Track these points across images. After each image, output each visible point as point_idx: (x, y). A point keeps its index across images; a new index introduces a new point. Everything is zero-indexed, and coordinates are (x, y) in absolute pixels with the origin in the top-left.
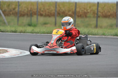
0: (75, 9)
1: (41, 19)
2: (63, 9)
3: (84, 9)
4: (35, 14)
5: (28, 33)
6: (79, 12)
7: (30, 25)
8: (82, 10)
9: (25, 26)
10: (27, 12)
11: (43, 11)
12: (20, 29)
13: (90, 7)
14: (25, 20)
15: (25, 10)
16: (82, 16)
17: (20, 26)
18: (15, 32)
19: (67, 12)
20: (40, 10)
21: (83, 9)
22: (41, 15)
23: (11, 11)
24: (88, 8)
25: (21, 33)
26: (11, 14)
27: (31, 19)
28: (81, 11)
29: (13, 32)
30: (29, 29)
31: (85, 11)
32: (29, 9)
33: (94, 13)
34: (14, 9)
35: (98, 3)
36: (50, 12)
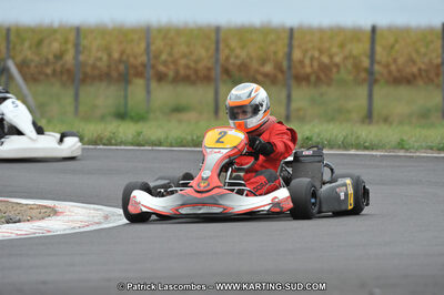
0: (289, 55)
1: (163, 95)
2: (243, 54)
3: (321, 52)
4: (139, 75)
5: (121, 143)
6: (301, 62)
7: (122, 116)
8: (312, 59)
9: (102, 118)
10: (109, 66)
11: (165, 63)
13: (342, 46)
14: (103, 96)
15: (100, 59)
16: (313, 78)
17: (86, 119)
19: (255, 65)
20: (157, 57)
21: (316, 54)
22: (161, 77)
23: (47, 63)
24: (335, 50)
25: (95, 143)
26: (47, 75)
27: (126, 90)
28: (307, 62)
30: (127, 130)
31: (325, 59)
32: (116, 55)
33: (357, 67)
34: (59, 56)
35: (374, 29)
36: (192, 65)
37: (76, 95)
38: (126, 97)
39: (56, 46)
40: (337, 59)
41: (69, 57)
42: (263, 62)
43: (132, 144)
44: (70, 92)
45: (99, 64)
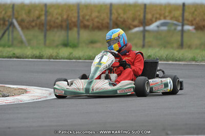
0: (145, 17)
1: (85, 35)
2: (125, 16)
3: (160, 15)
4: (75, 25)
6: (151, 20)
7: (66, 45)
8: (156, 18)
9: (57, 46)
10: (62, 22)
11: (88, 20)
12: (48, 52)
13: (170, 12)
14: (58, 36)
15: (57, 19)
17: (49, 46)
18: (40, 57)
19: (130, 21)
20: (84, 18)
22: (86, 27)
23: (33, 21)
24: (167, 14)
27: (68, 33)
28: (154, 20)
29: (36, 57)
30: (65, 52)
32: (65, 17)
34: (38, 17)
35: (184, 4)
36: (101, 21)
37: (45, 36)
38: (68, 36)
39: (37, 13)
41: (43, 18)
42: (134, 20)
44: (43, 34)
45: (57, 21)
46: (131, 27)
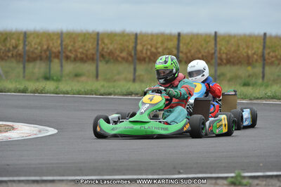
0: (135, 48)
1: (69, 67)
2: (111, 47)
3: (152, 47)
4: (57, 56)
5: (47, 93)
6: (142, 51)
7: (47, 78)
8: (147, 49)
9: (37, 80)
10: (41, 52)
11: (71, 51)
12: (32, 85)
13: (162, 43)
14: (38, 68)
15: (37, 49)
16: (147, 60)
17: (29, 80)
18: (24, 91)
19: (118, 53)
20: (66, 48)
21: (149, 47)
22: (67, 58)
23: (9, 50)
24: (159, 45)
25: (34, 92)
26: (9, 57)
27: (50, 65)
28: (144, 51)
29: (19, 91)
30: (50, 85)
31: (153, 50)
32: (45, 47)
34: (15, 47)
35: (179, 35)
36: (85, 52)
37: (24, 68)
38: (50, 69)
39: (13, 42)
40: (160, 50)
41: (21, 47)
42: (122, 51)
43: (53, 93)
44: (21, 66)
45: (36, 51)
46: (119, 59)
